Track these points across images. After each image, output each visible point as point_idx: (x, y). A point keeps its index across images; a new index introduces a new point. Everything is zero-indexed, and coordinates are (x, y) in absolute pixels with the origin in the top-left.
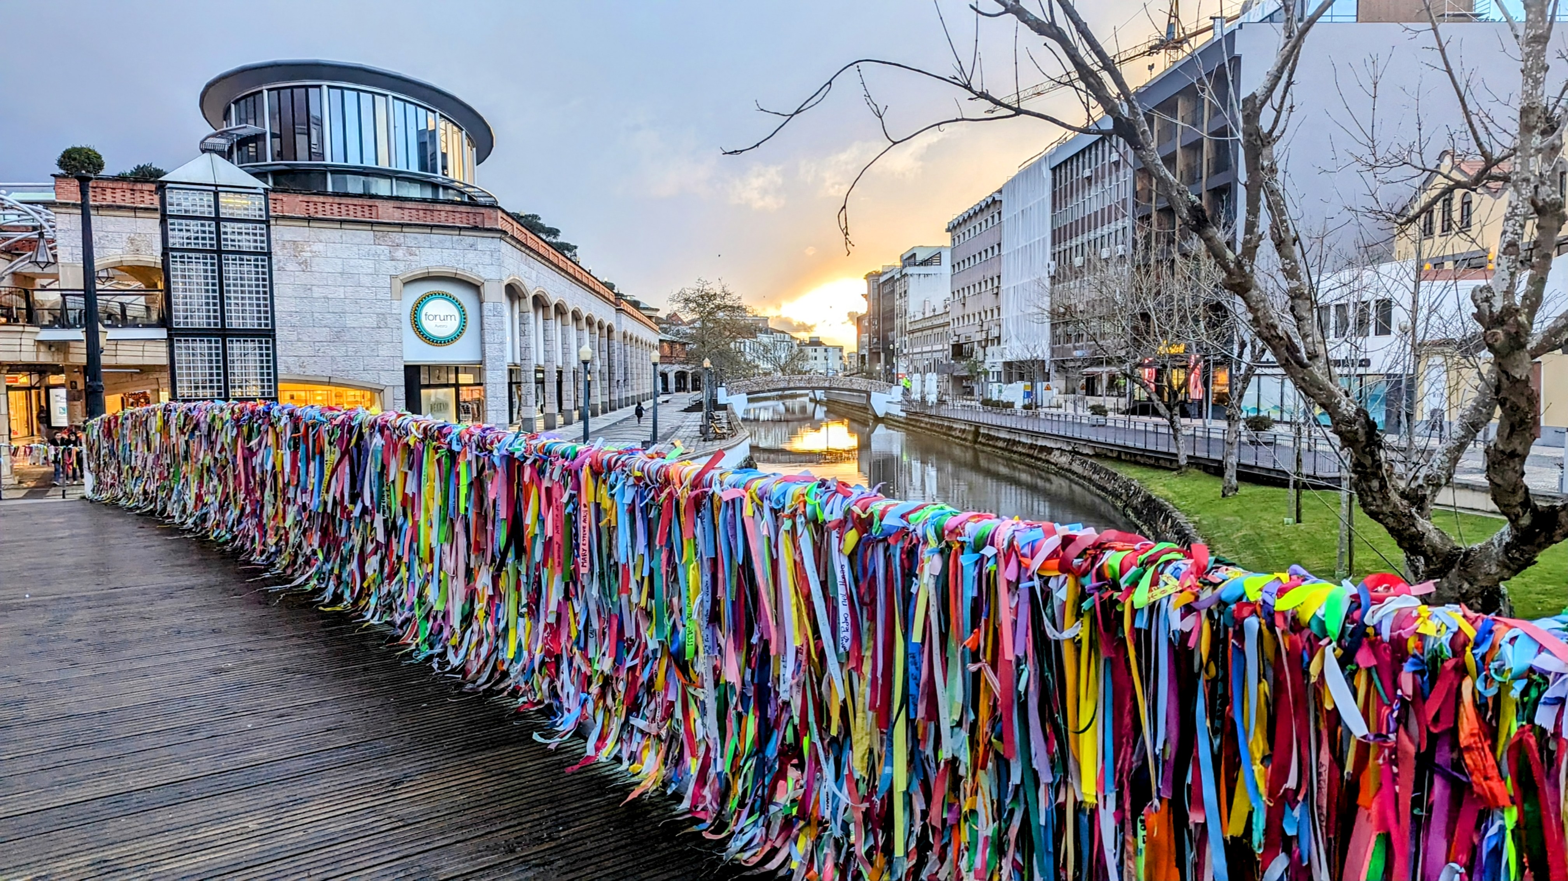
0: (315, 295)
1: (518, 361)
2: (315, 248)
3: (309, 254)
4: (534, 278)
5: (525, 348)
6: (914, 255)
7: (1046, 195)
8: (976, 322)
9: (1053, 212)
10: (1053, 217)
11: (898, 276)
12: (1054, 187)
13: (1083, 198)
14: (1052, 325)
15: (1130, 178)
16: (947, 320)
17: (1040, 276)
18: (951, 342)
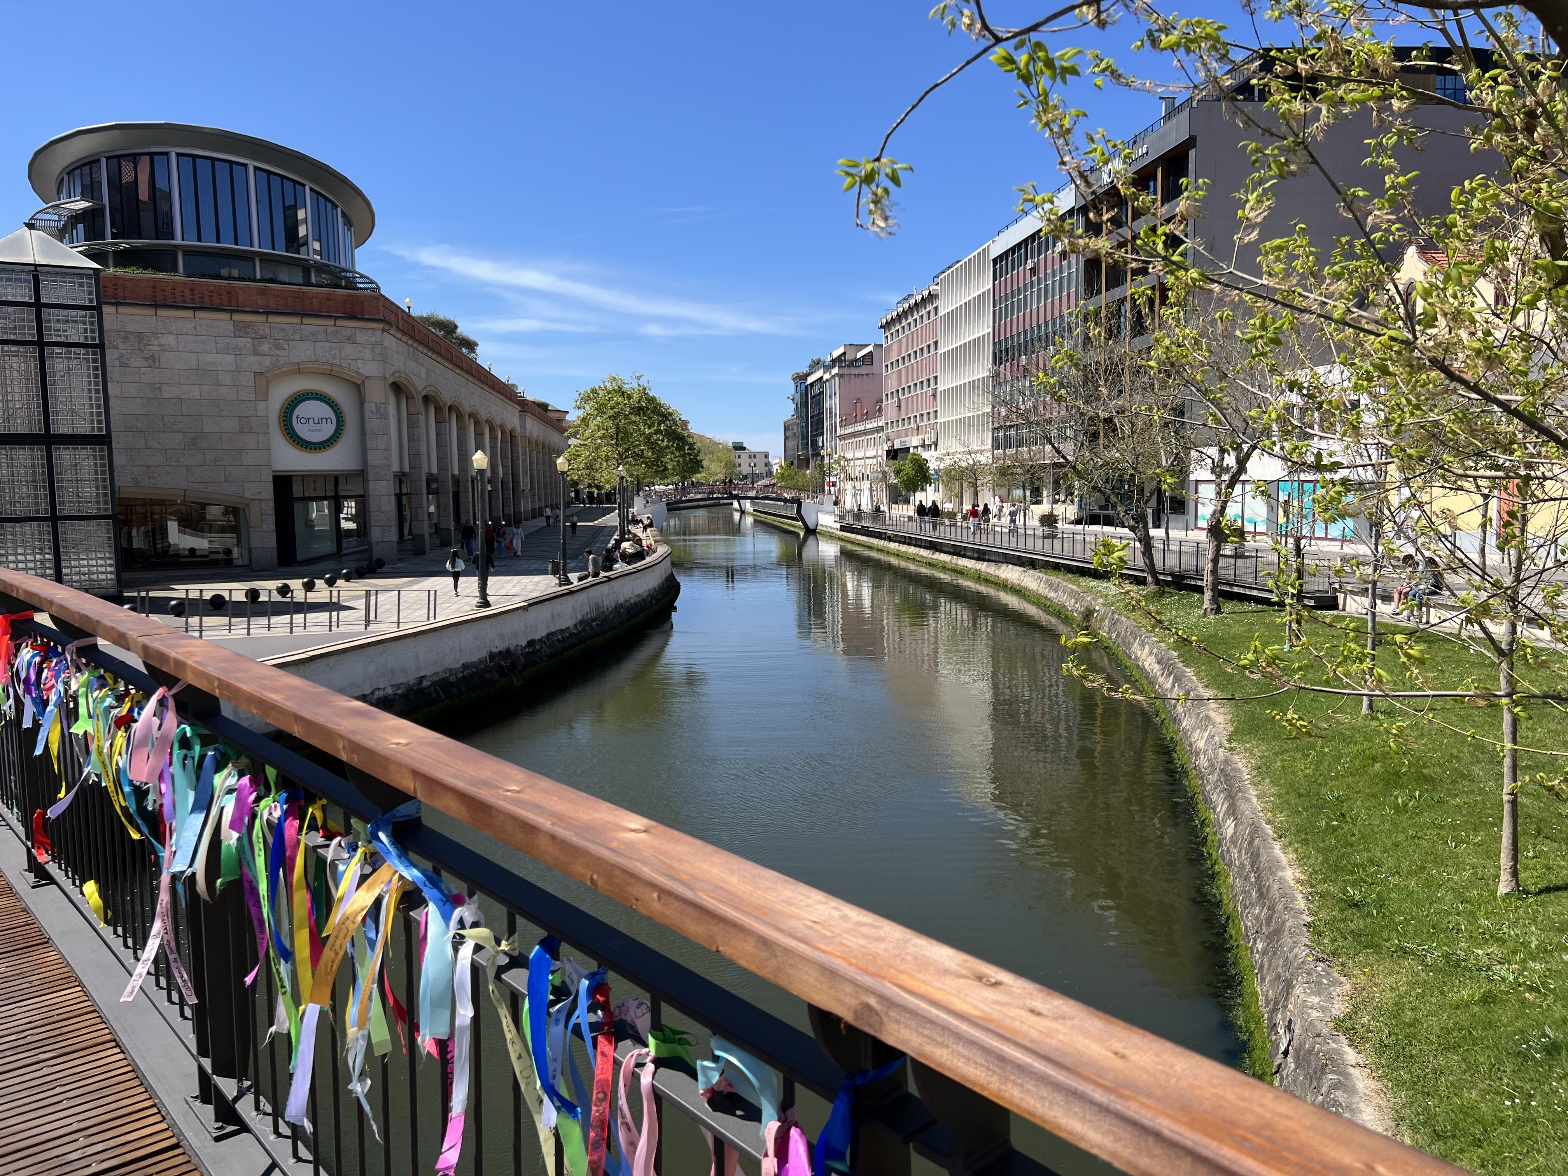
0: (165, 396)
1: (407, 469)
2: (163, 340)
3: (157, 348)
4: (423, 376)
5: (415, 456)
6: (844, 353)
7: (986, 289)
8: (912, 425)
9: (994, 306)
10: (994, 312)
11: (827, 376)
12: (995, 279)
13: (1025, 291)
14: (994, 429)
15: (1077, 269)
16: (880, 424)
17: (981, 376)
18: (886, 448)
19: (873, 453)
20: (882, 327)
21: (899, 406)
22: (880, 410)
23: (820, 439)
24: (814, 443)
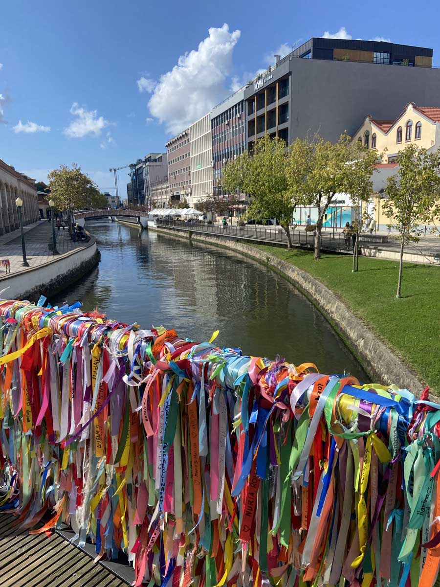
6: (150, 157)
7: (209, 132)
8: (180, 186)
9: (212, 139)
10: (213, 141)
11: (144, 166)
12: (212, 128)
13: (225, 133)
14: (214, 188)
15: (245, 125)
16: (168, 185)
17: (208, 167)
18: (170, 195)
19: (165, 197)
20: (166, 146)
21: (175, 178)
22: (167, 180)
23: (142, 191)
24: (140, 193)
